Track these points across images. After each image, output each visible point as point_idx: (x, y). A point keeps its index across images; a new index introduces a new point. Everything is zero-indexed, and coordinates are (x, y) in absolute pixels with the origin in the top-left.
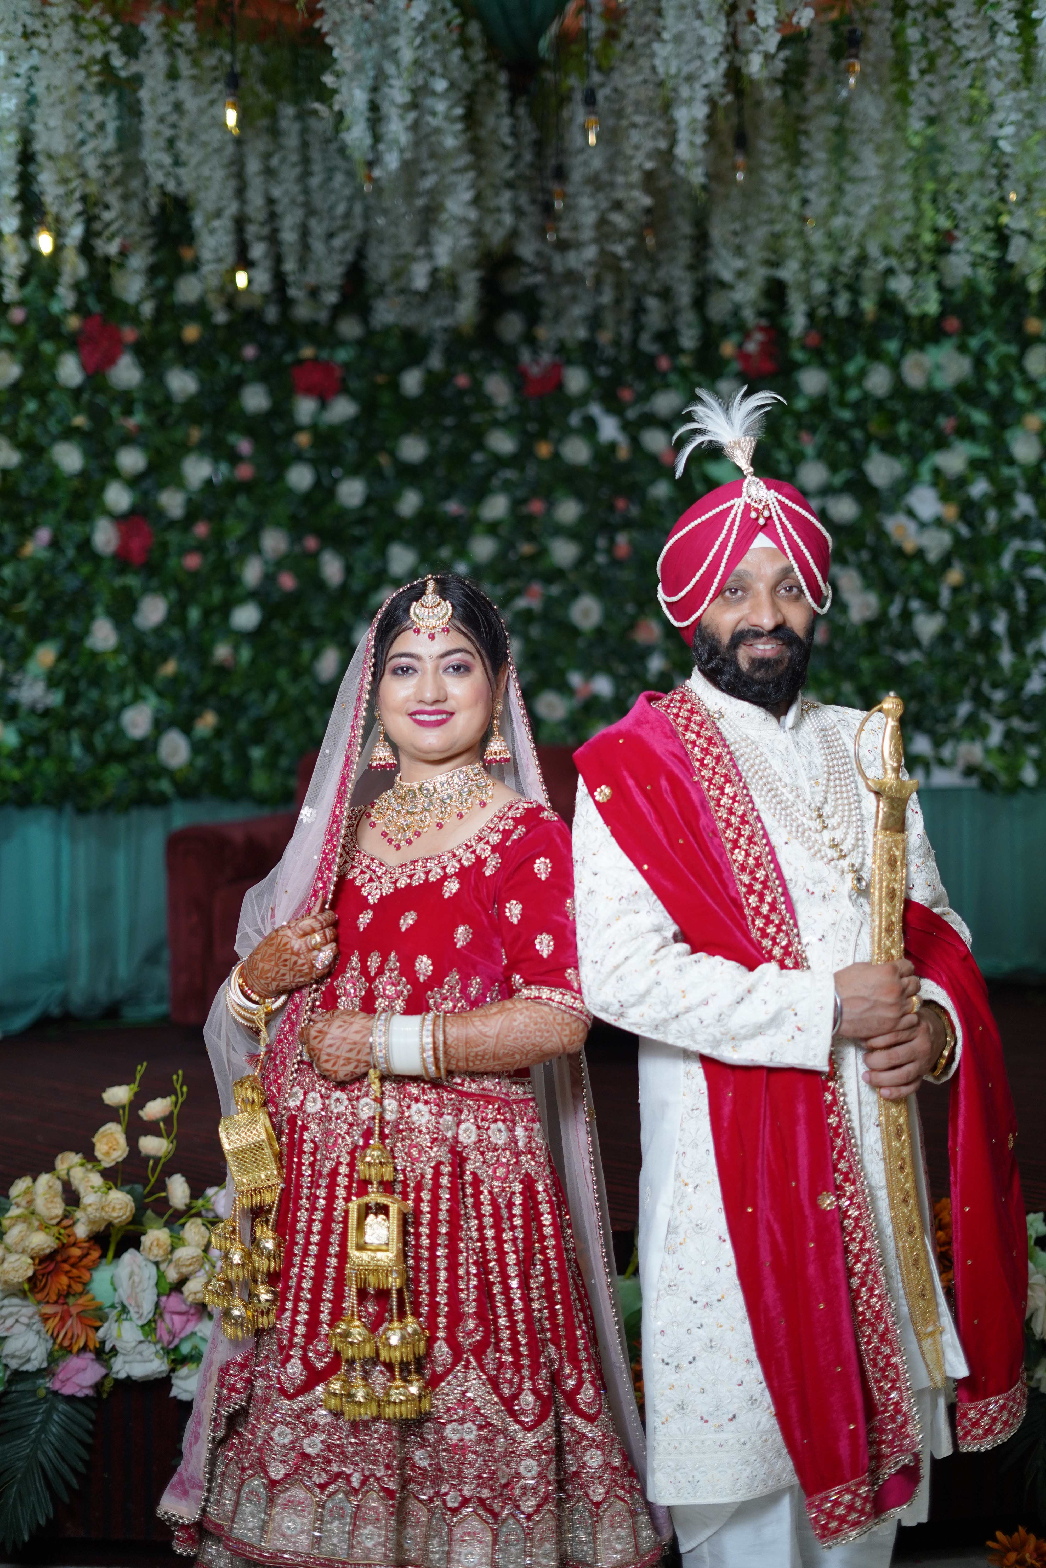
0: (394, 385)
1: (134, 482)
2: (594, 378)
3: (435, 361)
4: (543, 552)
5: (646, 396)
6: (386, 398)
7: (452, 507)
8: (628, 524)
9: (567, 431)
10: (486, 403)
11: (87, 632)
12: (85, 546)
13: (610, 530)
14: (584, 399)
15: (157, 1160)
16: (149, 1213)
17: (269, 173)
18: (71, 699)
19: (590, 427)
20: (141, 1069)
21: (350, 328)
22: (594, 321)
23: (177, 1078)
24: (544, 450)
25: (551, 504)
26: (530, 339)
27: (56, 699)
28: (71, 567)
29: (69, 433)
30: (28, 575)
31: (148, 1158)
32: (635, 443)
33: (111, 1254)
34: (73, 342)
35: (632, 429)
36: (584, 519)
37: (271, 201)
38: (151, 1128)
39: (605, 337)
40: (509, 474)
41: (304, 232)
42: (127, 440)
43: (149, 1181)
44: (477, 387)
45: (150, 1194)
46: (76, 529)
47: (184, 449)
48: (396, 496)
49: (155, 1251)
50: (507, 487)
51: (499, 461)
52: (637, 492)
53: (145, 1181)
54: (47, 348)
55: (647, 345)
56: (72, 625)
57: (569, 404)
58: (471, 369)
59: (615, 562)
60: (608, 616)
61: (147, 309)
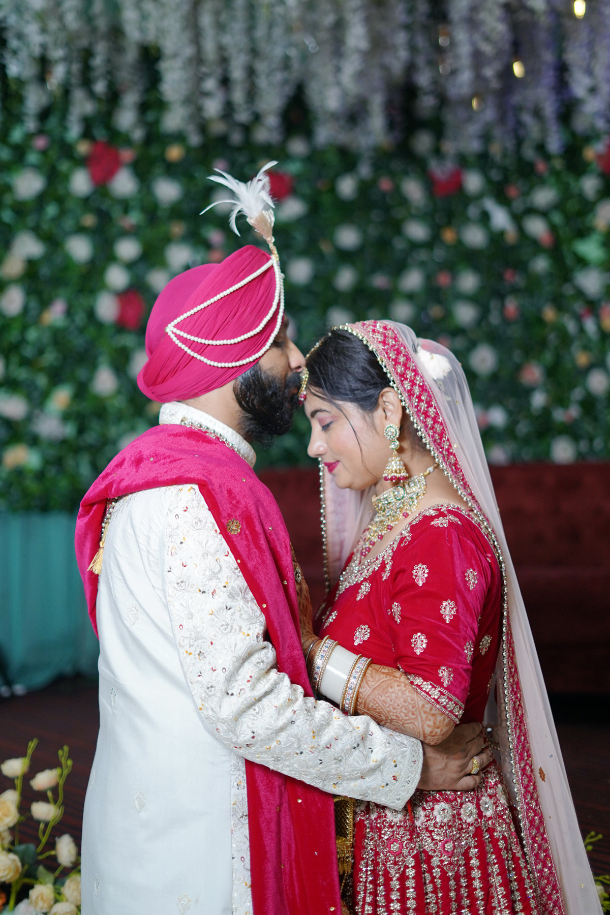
0: (333, 190)
1: (130, 266)
2: (488, 180)
3: (365, 170)
4: (448, 314)
5: (527, 193)
6: (326, 200)
7: (379, 281)
8: (515, 291)
9: (466, 220)
10: (404, 201)
11: (90, 379)
12: (91, 314)
13: (501, 296)
14: (480, 196)
15: (47, 824)
16: (41, 869)
17: (221, 27)
18: (81, 430)
19: (485, 218)
20: (32, 745)
21: (298, 147)
22: (486, 137)
23: (63, 753)
24: (449, 236)
25: (454, 275)
26: (437, 152)
27: (69, 430)
28: (81, 330)
29: (81, 230)
30: (46, 338)
31: (38, 822)
32: (521, 230)
33: (12, 902)
34: (82, 162)
35: (518, 219)
36: (482, 288)
37: (221, 48)
38: (41, 796)
39: (495, 150)
40: (423, 255)
41: (251, 72)
42: (125, 233)
43: (40, 841)
44: (397, 190)
45: (41, 853)
46: (83, 301)
47: (167, 240)
48: (334, 272)
49: (40, 904)
50: (422, 264)
51: (414, 246)
52: (521, 266)
53: (37, 842)
54: (64, 166)
55: (529, 153)
56: (81, 373)
57: (466, 199)
58: (393, 175)
59: (506, 321)
60: (501, 362)
61: (138, 135)
